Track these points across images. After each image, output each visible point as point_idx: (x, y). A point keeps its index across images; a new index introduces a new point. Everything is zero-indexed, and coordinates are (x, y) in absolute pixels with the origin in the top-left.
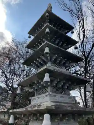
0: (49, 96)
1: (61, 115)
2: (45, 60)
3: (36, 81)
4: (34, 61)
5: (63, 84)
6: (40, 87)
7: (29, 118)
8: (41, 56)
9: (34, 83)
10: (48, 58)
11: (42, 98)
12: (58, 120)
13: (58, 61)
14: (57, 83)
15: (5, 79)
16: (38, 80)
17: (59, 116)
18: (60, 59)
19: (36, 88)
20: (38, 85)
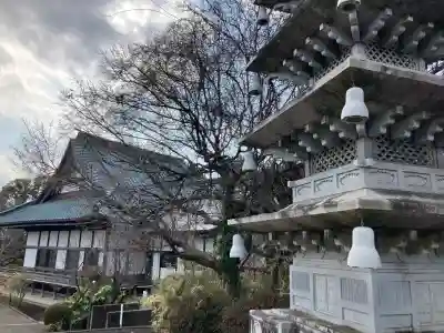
0: (361, 172)
1: (413, 234)
2: (338, 41)
3: (310, 123)
4: (295, 52)
5: (417, 125)
6: (324, 143)
7: (295, 243)
8: (321, 27)
9: (300, 131)
10: (352, 28)
11: (335, 179)
12: (400, 248)
13: (395, 38)
14: (392, 121)
15: (191, 133)
16: (315, 117)
17: (408, 235)
18: (403, 29)
19: (308, 149)
20: (315, 136)
